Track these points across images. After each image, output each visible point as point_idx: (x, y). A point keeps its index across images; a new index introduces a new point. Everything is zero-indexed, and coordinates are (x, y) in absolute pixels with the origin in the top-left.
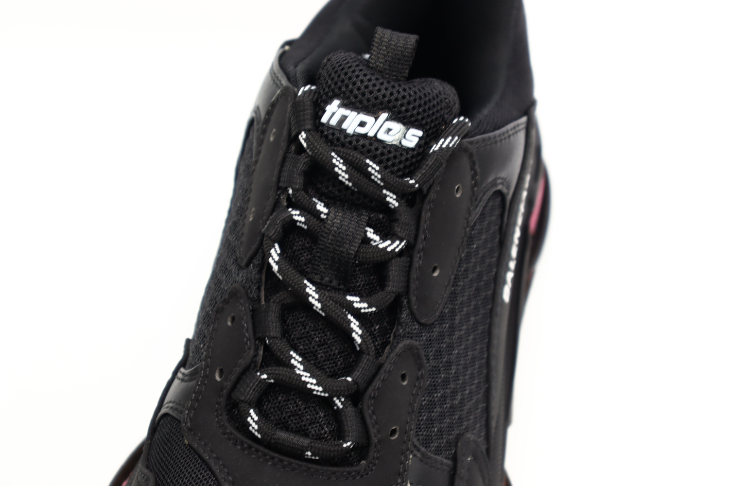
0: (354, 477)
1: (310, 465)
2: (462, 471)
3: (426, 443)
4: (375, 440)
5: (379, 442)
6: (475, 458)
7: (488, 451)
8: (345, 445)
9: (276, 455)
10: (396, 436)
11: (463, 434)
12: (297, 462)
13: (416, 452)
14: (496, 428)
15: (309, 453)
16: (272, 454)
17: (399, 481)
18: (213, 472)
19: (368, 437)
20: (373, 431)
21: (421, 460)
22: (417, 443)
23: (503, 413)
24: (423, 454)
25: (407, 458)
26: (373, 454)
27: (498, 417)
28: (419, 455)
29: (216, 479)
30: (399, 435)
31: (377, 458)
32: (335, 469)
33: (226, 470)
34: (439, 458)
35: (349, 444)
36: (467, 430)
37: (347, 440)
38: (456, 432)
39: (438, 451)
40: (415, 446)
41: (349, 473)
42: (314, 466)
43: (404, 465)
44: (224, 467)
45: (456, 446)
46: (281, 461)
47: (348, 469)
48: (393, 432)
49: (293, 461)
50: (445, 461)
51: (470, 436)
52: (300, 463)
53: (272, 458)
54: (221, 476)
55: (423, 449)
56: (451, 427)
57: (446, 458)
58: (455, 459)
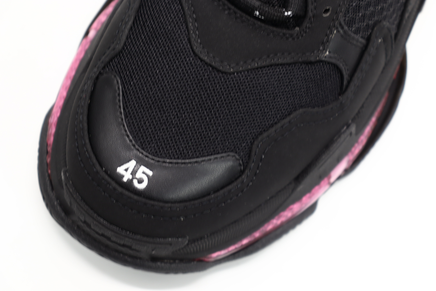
0: (287, 38)
1: (256, 22)
2: (372, 50)
3: (350, 23)
4: (310, 14)
5: (314, 16)
6: (385, 40)
7: (396, 35)
8: (286, 14)
9: (233, 7)
10: (328, 14)
11: (380, 21)
12: (247, 16)
13: (340, 29)
14: (409, 17)
15: (258, 13)
16: (230, 6)
17: (321, 48)
18: (182, 8)
19: (306, 11)
20: (310, 7)
21: (342, 36)
22: (343, 23)
23: (417, 6)
24: (345, 32)
25: (331, 33)
26: (306, 24)
27: (413, 9)
28: (341, 31)
29: (184, 13)
30: (330, 15)
31: (309, 28)
32: (274, 29)
33: (192, 8)
34: (356, 37)
35: (289, 13)
36: (385, 18)
37: (289, 10)
38: (376, 18)
39: (357, 32)
40: (340, 24)
41: (284, 34)
42: (259, 23)
43: (328, 37)
44: (192, 6)
45: (373, 29)
46: (235, 13)
47: (285, 31)
48: (326, 11)
49: (244, 15)
50: (361, 40)
51: (386, 24)
52: (249, 18)
53: (229, 9)
54: (188, 12)
55: (346, 28)
56: (373, 14)
57: (362, 37)
58: (368, 39)
